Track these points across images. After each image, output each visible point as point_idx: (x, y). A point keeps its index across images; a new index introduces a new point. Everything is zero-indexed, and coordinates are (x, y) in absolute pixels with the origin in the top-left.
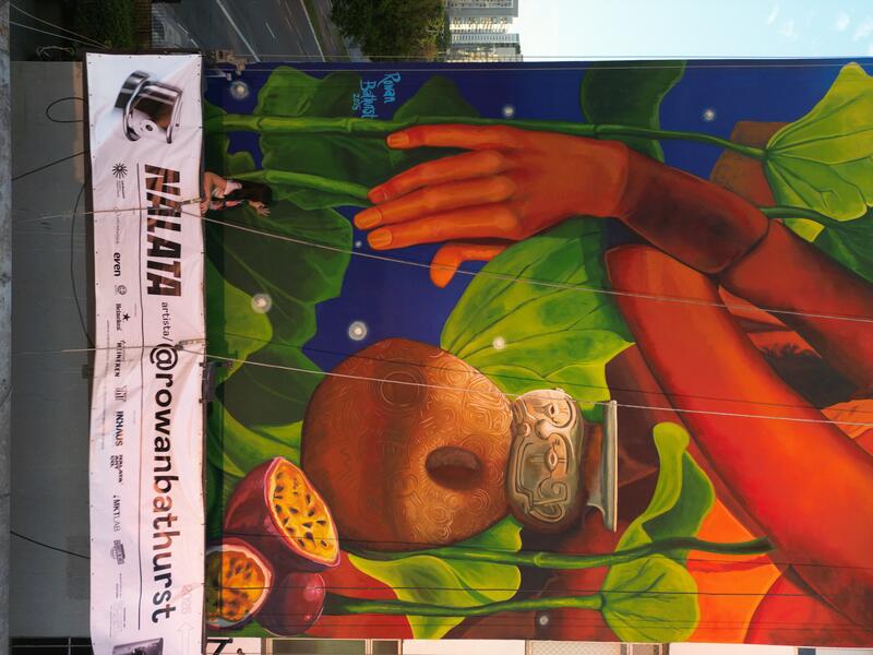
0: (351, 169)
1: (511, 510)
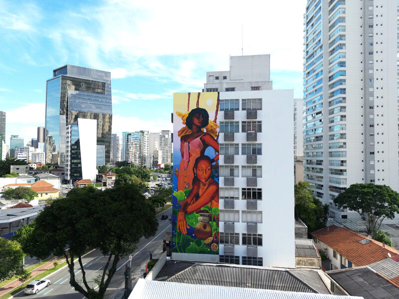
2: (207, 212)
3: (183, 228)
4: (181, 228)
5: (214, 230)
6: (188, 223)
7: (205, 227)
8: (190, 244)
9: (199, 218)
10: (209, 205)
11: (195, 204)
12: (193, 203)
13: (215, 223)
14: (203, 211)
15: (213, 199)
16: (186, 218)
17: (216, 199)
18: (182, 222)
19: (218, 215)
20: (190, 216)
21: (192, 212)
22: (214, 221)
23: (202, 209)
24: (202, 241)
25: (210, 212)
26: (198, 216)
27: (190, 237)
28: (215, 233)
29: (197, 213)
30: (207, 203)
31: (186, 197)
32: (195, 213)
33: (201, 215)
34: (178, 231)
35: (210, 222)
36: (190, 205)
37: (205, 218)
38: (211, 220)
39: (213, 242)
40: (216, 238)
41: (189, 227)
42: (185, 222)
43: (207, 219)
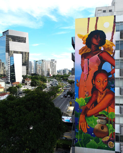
0: (82, 133)
1: (105, 124)
2: (104, 116)
3: (84, 128)
4: (82, 128)
5: (111, 131)
6: (88, 124)
7: (102, 128)
8: (90, 140)
9: (97, 121)
10: (106, 110)
11: (94, 109)
12: (92, 108)
13: (111, 125)
14: (101, 115)
15: (110, 106)
16: (87, 120)
17: (112, 105)
18: (83, 123)
19: (114, 119)
20: (90, 119)
21: (91, 116)
22: (111, 123)
23: (100, 113)
24: (100, 139)
25: (107, 116)
26: (96, 119)
27: (90, 135)
28: (112, 134)
29: (96, 116)
30: (104, 109)
31: (86, 103)
32: (94, 116)
33: (99, 118)
34: (80, 129)
35: (107, 124)
36: (89, 110)
37: (103, 121)
38: (108, 123)
39: (109, 140)
40: (112, 137)
41: (89, 128)
42: (85, 123)
43: (104, 121)
